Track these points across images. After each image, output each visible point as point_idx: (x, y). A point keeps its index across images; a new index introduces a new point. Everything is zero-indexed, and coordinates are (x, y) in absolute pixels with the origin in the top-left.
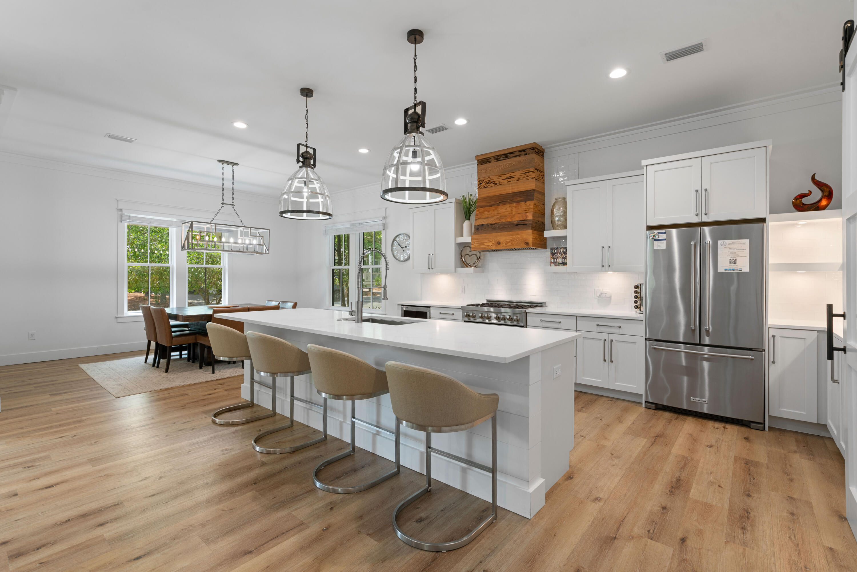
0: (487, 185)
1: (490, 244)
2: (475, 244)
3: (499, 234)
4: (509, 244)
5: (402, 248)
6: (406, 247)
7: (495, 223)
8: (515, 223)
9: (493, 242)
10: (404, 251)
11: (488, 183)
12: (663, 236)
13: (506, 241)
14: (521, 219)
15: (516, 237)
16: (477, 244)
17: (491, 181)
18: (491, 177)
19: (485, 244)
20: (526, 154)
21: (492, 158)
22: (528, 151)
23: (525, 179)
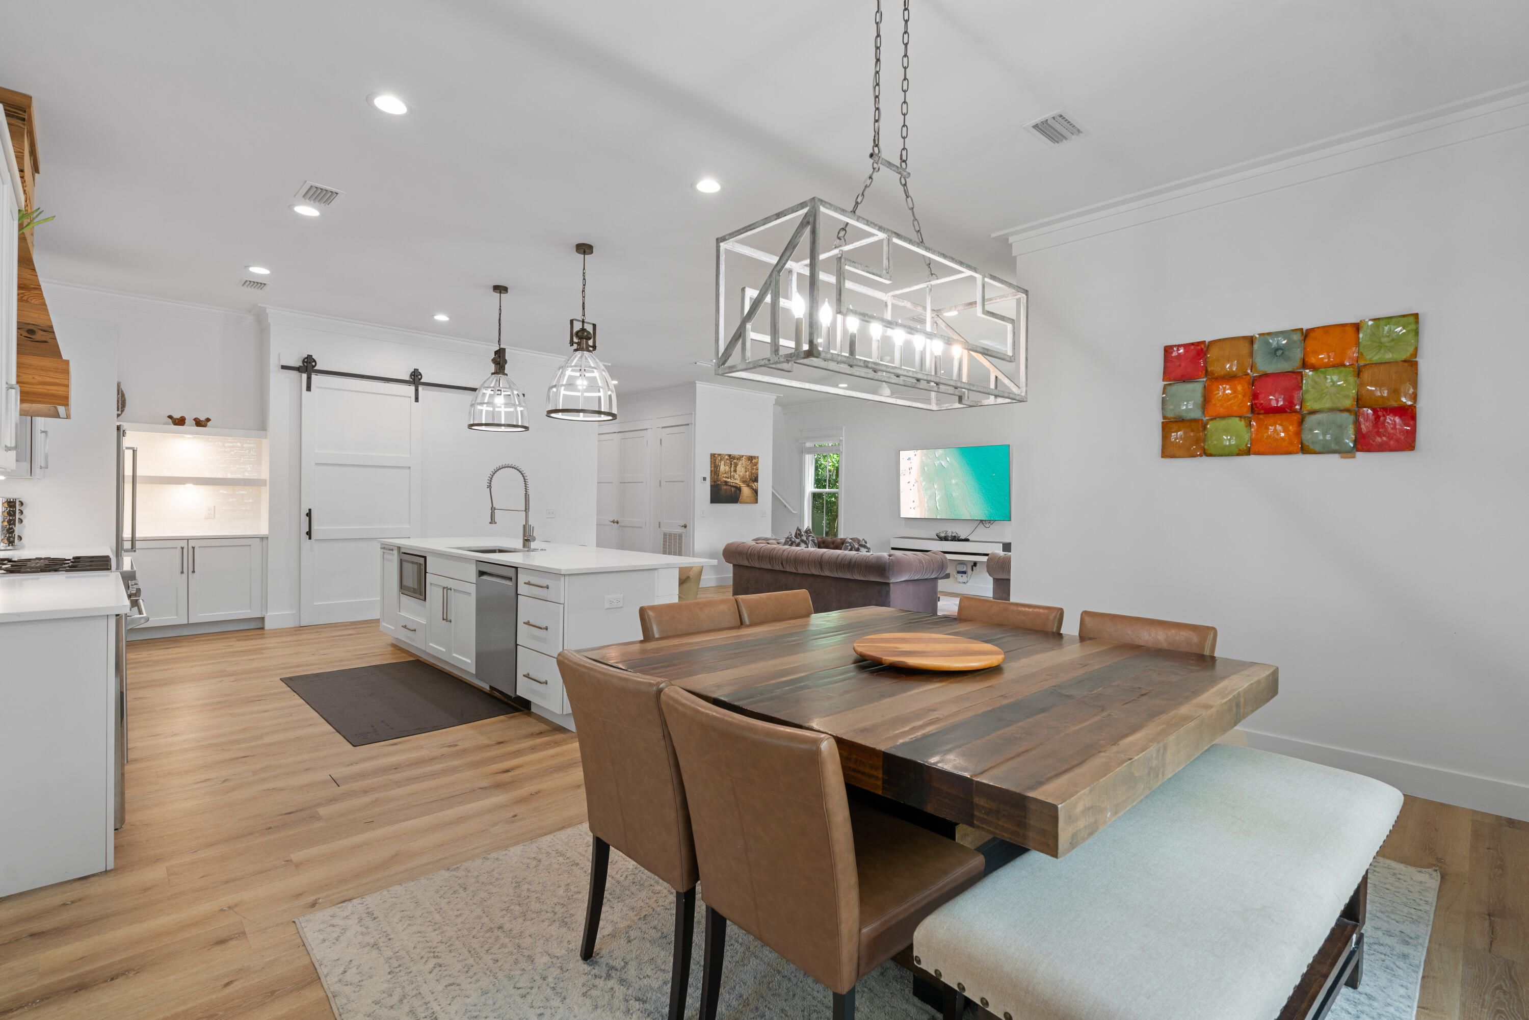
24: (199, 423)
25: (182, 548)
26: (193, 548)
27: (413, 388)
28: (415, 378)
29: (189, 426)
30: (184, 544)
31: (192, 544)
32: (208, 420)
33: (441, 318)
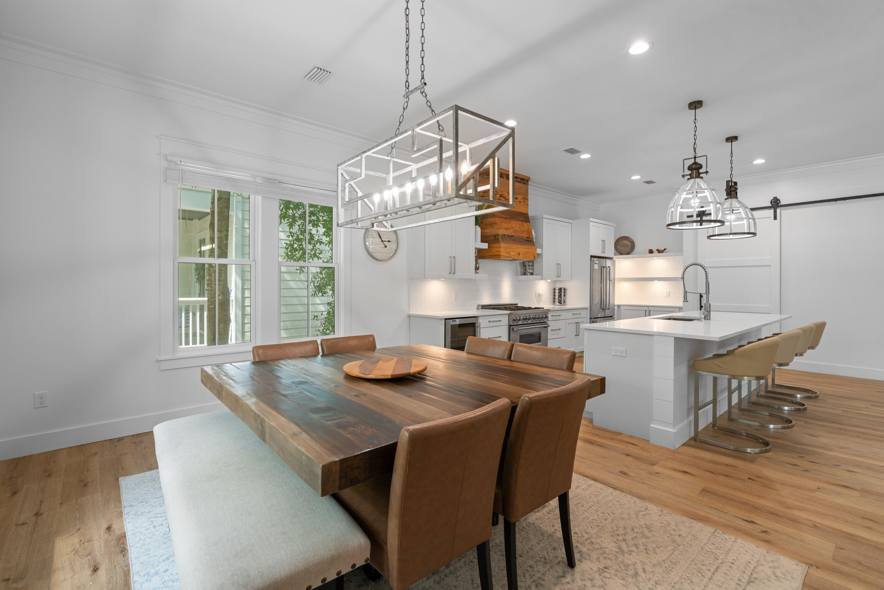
0: (501, 198)
1: (514, 254)
2: (503, 252)
3: (519, 246)
4: (525, 256)
5: (382, 241)
6: (389, 241)
7: (513, 236)
8: (525, 238)
9: (516, 252)
10: (386, 247)
11: (501, 196)
12: (597, 262)
13: (524, 253)
14: (527, 236)
15: (530, 250)
16: (505, 253)
17: (503, 196)
18: (504, 192)
19: (511, 253)
20: (524, 184)
21: (504, 174)
22: (525, 181)
23: (523, 203)
24: (659, 251)
25: (646, 310)
26: (650, 311)
27: (772, 211)
28: (776, 204)
29: (656, 253)
30: (647, 308)
31: (650, 309)
32: (665, 249)
33: (759, 161)
